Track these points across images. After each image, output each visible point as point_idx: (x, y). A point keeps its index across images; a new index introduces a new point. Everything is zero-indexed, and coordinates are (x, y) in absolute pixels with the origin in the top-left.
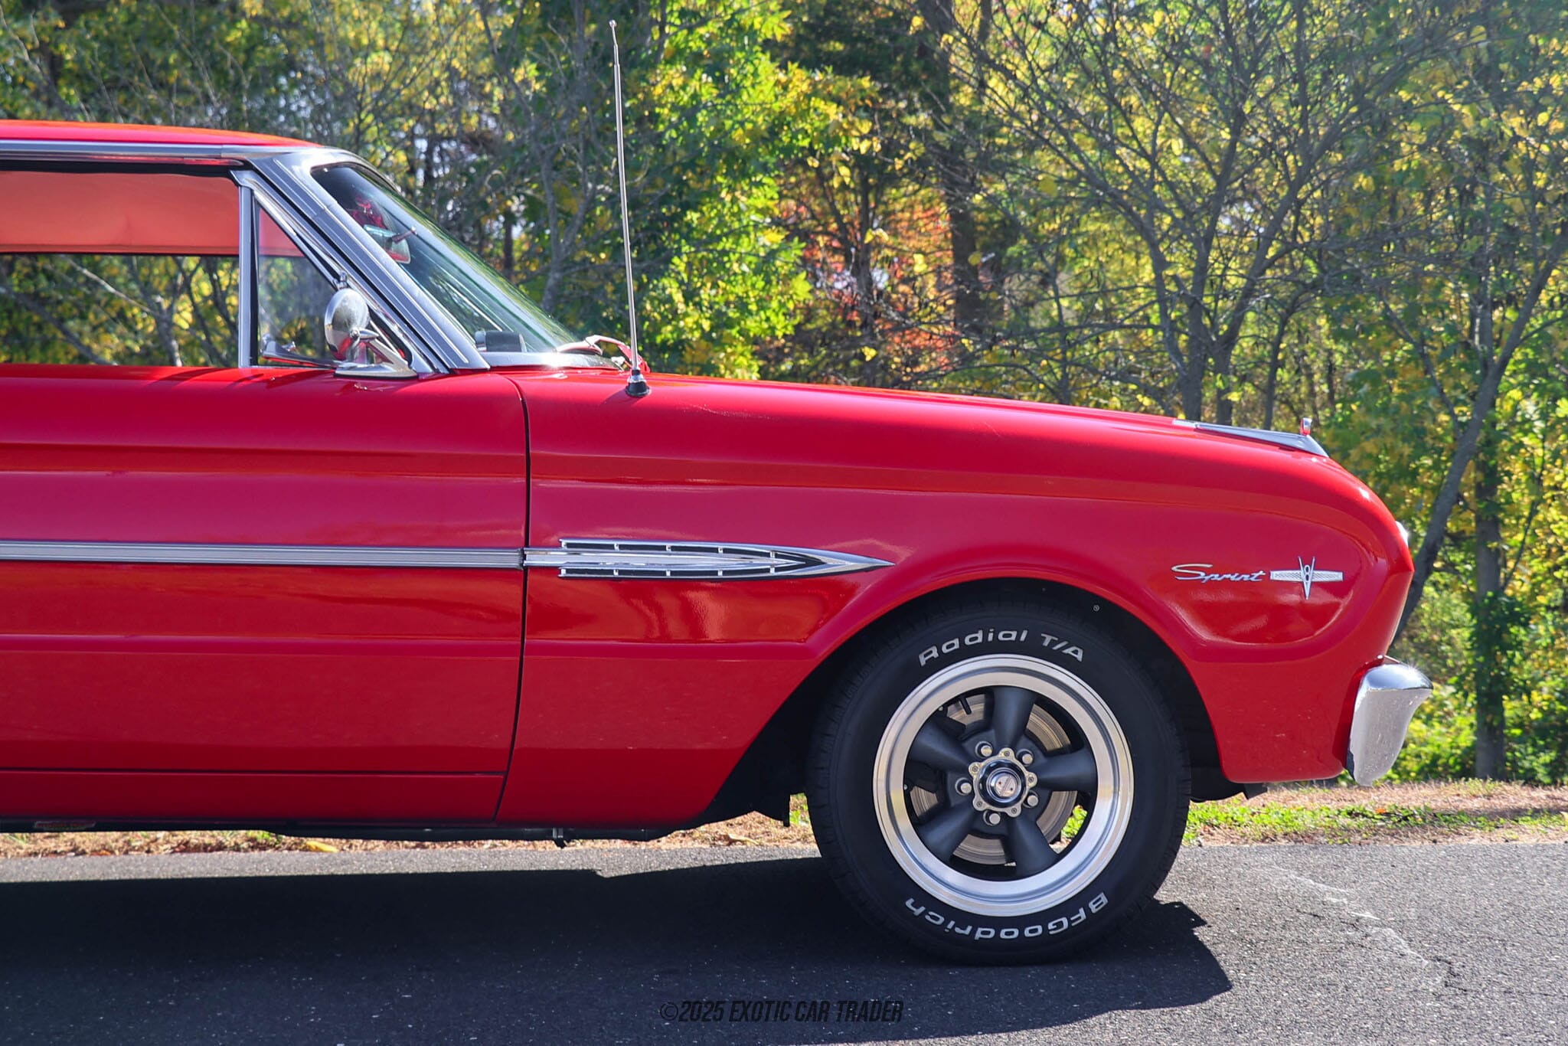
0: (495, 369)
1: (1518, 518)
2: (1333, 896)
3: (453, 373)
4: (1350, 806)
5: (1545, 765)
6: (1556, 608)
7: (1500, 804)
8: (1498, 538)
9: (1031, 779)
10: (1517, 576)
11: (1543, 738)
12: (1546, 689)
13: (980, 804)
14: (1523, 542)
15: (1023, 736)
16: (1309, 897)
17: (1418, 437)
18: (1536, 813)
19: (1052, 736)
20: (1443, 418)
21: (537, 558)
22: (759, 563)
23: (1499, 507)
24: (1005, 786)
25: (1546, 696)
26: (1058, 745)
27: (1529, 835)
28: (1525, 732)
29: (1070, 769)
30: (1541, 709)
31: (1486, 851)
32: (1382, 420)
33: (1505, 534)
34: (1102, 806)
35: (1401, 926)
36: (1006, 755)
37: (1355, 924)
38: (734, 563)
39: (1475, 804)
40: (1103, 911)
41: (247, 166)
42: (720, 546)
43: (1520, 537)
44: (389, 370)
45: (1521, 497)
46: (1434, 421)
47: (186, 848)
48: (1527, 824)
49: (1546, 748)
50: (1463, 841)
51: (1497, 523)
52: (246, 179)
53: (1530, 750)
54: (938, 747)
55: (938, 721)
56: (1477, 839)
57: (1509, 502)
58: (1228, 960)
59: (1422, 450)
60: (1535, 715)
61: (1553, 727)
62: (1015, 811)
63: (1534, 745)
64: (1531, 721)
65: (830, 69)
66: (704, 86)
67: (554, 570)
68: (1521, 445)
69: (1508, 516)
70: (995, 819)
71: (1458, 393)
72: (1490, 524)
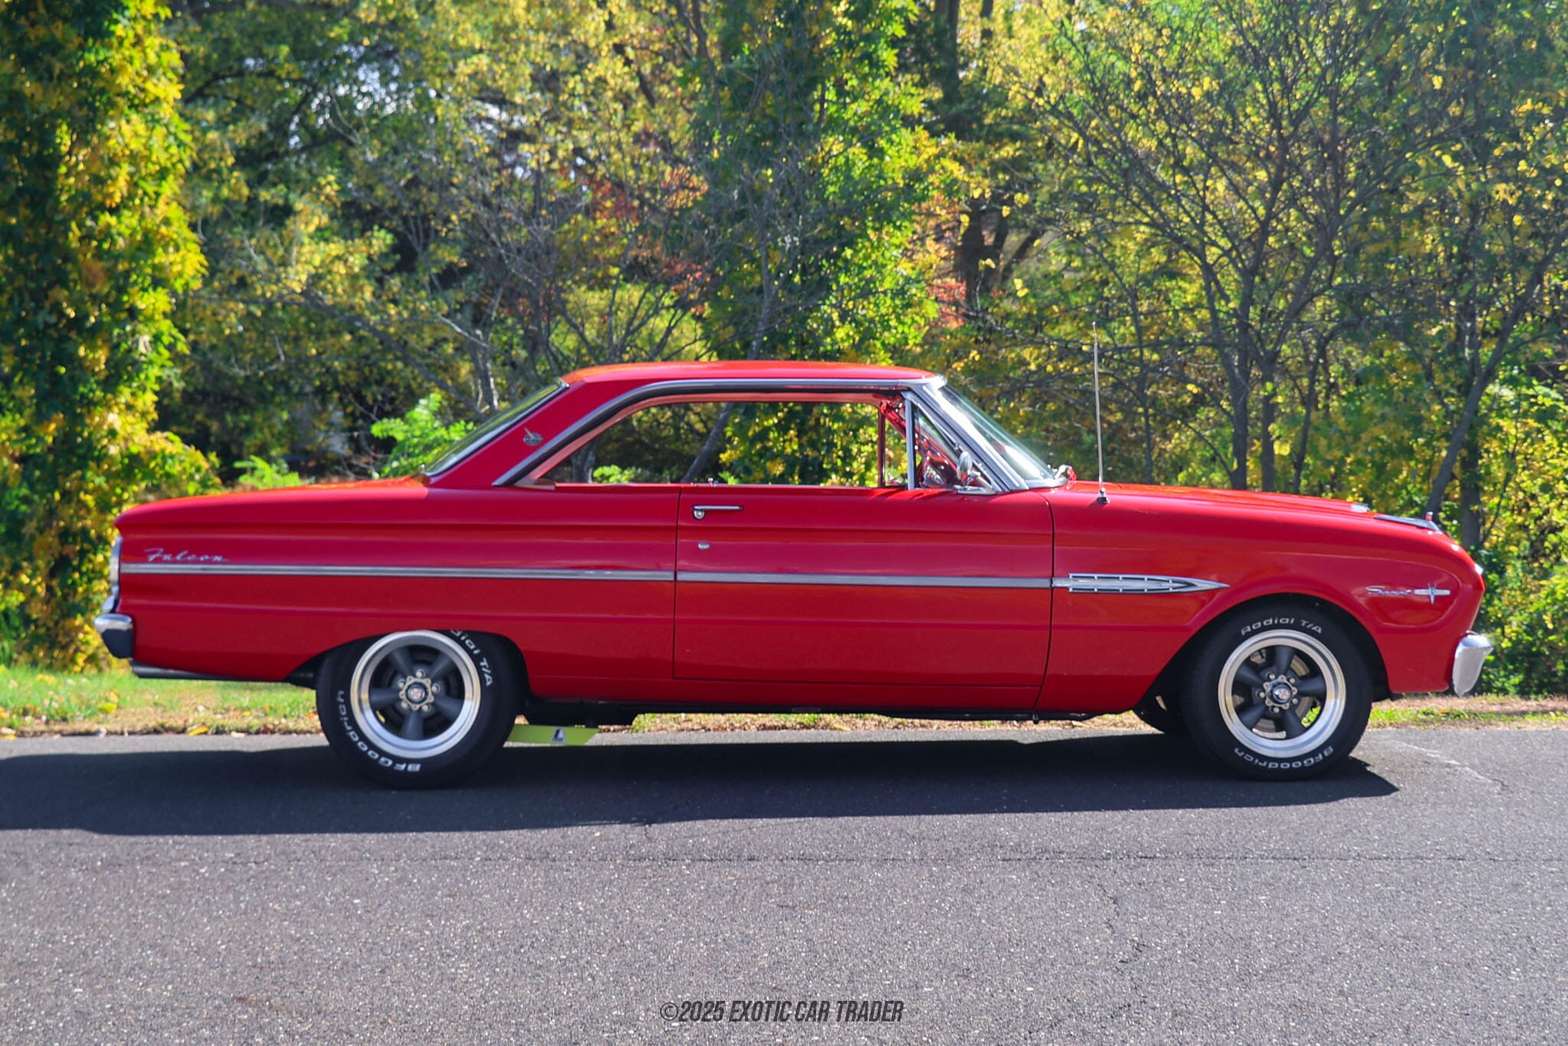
0: (1031, 489)
1: (1495, 485)
2: (1432, 754)
3: (1012, 492)
4: (1424, 708)
5: (1515, 686)
6: (1525, 558)
7: (1508, 708)
8: (1479, 502)
9: (1295, 691)
10: (1494, 532)
11: (1512, 663)
12: (1514, 623)
13: (1269, 703)
14: (1499, 505)
15: (1289, 671)
16: (1419, 754)
17: (1416, 423)
18: (1535, 713)
19: (1300, 668)
20: (1437, 407)
21: (1059, 583)
22: (1165, 585)
23: (1480, 477)
24: (1282, 694)
25: (1515, 628)
26: (1304, 673)
27: (1531, 724)
28: (1498, 659)
29: (1313, 686)
30: (1510, 639)
31: (1508, 733)
32: (1387, 410)
33: (1484, 498)
34: (1330, 702)
35: (1473, 767)
36: (1282, 679)
37: (1448, 766)
38: (1153, 586)
39: (1494, 708)
40: (1332, 755)
41: (909, 390)
42: (1146, 577)
43: (1496, 500)
44: (983, 491)
45: (1499, 472)
46: (1429, 410)
47: (764, 727)
48: (1529, 718)
49: (1516, 671)
50: (1493, 728)
51: (1478, 490)
52: (909, 396)
53: (1502, 673)
54: (1249, 675)
55: (1247, 662)
56: (1502, 727)
57: (1488, 473)
58: (1392, 780)
59: (1419, 433)
60: (1506, 644)
61: (1521, 654)
62: (1286, 707)
63: (1505, 669)
64: (1503, 650)
65: (952, 136)
66: (858, 152)
67: (1067, 588)
68: (1499, 428)
69: (1488, 484)
70: (1277, 710)
71: (1447, 386)
72: (1472, 492)
